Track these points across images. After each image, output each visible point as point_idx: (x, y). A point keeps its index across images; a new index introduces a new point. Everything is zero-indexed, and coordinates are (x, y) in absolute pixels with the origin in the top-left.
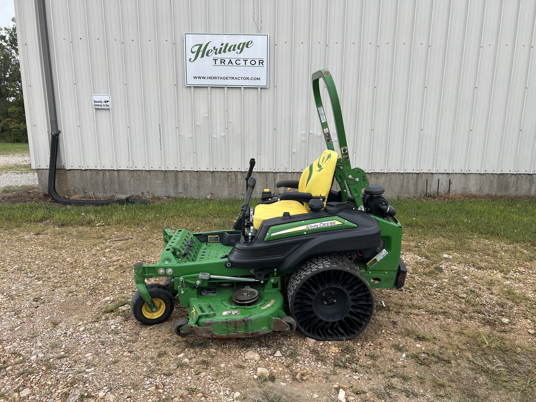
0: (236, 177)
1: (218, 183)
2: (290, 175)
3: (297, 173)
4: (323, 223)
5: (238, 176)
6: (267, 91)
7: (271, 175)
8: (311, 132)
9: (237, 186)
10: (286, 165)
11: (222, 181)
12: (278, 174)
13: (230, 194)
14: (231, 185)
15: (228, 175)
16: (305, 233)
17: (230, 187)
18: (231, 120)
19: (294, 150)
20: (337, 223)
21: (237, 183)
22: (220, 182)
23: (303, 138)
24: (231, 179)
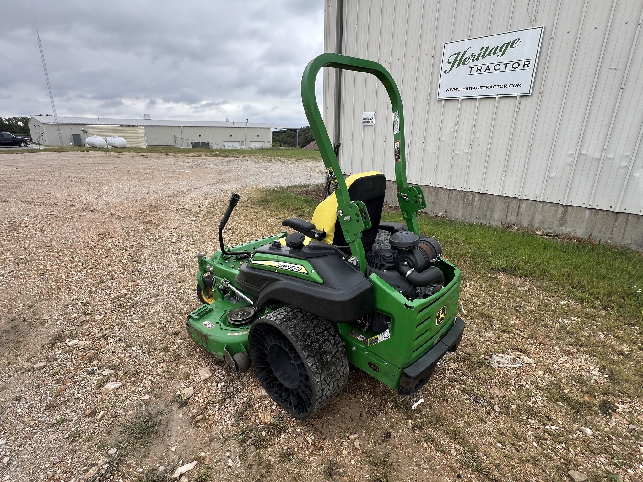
0: (473, 198)
1: (453, 202)
2: (541, 205)
3: (551, 204)
5: (475, 197)
6: (529, 99)
7: (514, 201)
8: (584, 152)
9: (473, 208)
10: (538, 192)
11: (458, 200)
12: (525, 202)
13: (463, 215)
14: (467, 205)
15: (465, 195)
17: (465, 208)
18: (478, 135)
19: (552, 175)
21: (473, 205)
22: (456, 201)
23: (569, 160)
24: (467, 199)
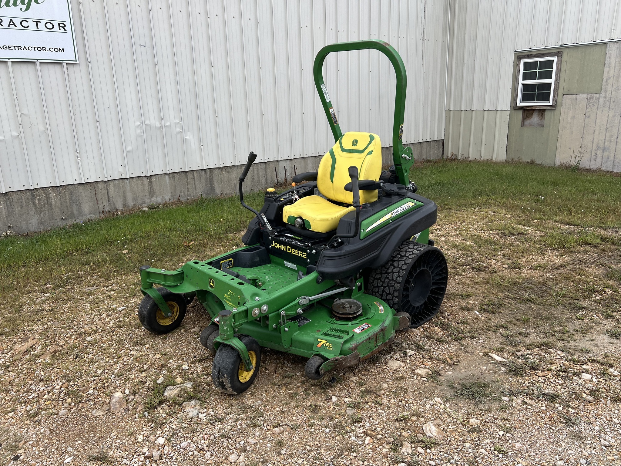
0: (47, 195)
1: (17, 210)
2: (128, 181)
3: (136, 178)
4: (402, 207)
5: (50, 193)
6: (76, 68)
7: (100, 186)
8: (147, 122)
9: (52, 209)
10: (121, 169)
11: (24, 205)
12: (111, 183)
13: (41, 223)
14: (42, 208)
15: (33, 195)
16: (391, 221)
17: (40, 211)
18: (25, 111)
19: (129, 148)
20: (412, 204)
21: (50, 205)
22: (21, 207)
23: (139, 131)
24: (39, 200)
